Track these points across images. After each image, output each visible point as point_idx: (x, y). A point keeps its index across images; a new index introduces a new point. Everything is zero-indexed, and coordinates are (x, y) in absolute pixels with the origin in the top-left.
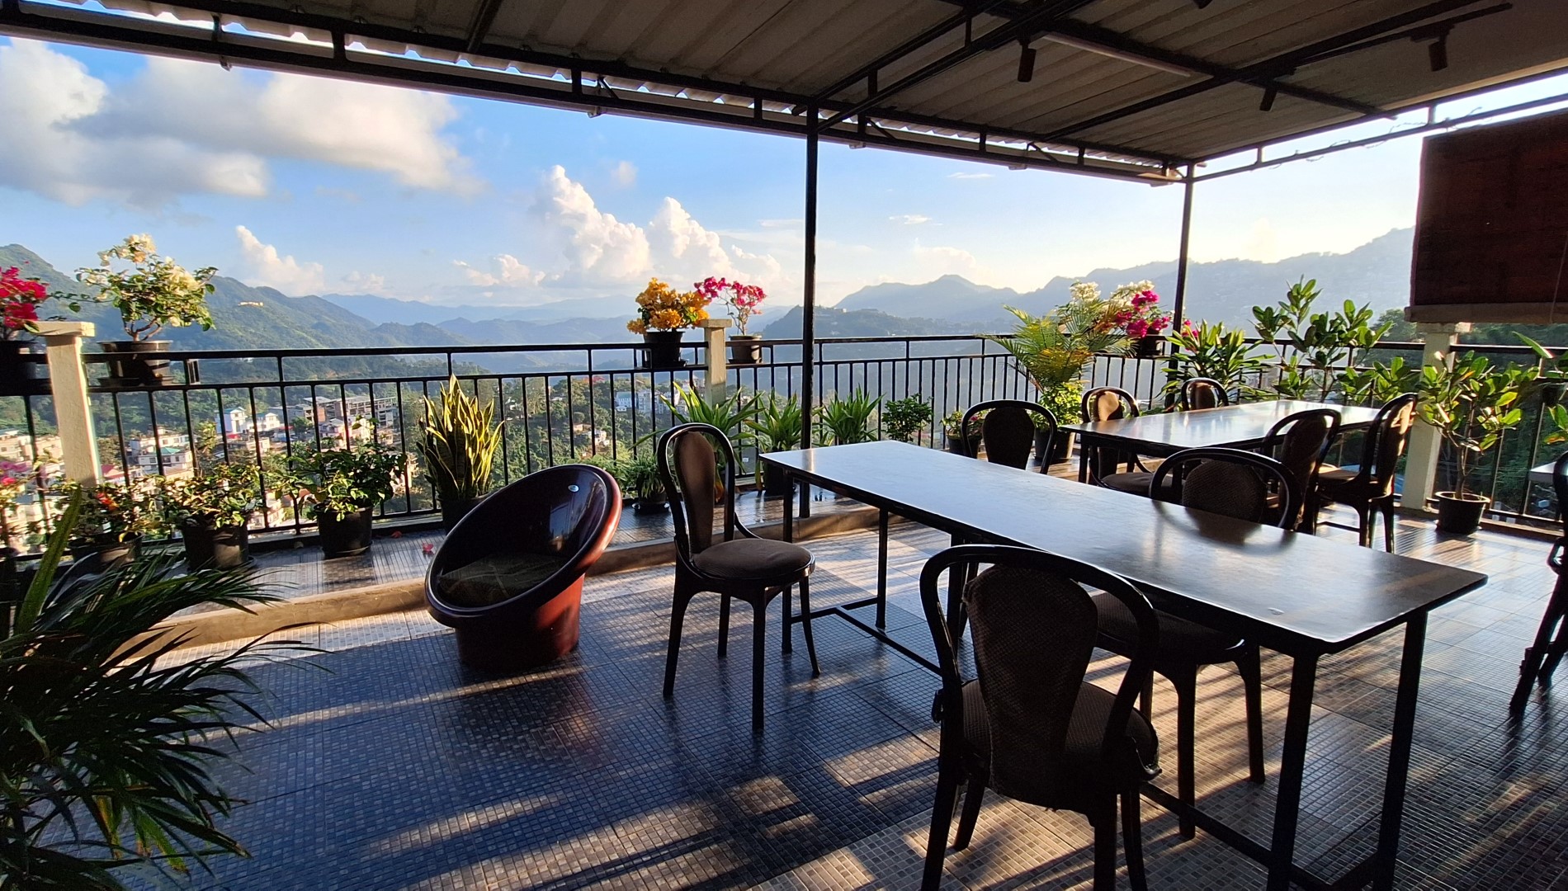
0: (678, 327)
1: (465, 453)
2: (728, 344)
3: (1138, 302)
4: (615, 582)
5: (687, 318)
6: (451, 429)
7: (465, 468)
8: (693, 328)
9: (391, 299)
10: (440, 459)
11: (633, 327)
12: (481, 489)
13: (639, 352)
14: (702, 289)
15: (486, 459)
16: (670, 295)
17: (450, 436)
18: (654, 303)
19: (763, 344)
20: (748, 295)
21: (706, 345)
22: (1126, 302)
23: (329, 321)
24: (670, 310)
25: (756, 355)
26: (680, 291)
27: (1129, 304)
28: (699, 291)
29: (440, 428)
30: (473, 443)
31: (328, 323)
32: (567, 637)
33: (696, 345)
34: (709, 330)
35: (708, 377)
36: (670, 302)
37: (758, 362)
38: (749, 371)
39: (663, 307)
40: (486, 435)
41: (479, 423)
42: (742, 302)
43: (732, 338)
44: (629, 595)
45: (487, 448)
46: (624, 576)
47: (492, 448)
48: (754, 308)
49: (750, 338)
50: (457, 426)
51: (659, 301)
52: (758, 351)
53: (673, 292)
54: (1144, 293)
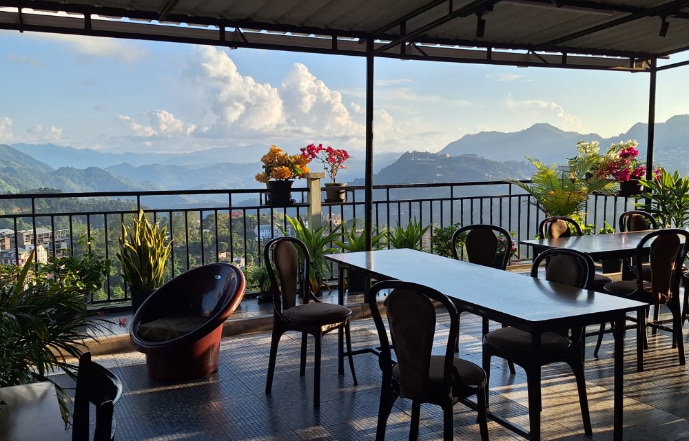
0: (289, 178)
1: (148, 260)
2: (323, 189)
3: (624, 155)
4: (242, 339)
5: (295, 172)
6: (140, 244)
7: (149, 269)
8: (299, 179)
9: (69, 147)
10: (132, 263)
11: (259, 178)
12: (157, 284)
13: (263, 195)
14: (306, 152)
15: (161, 264)
16: (284, 156)
17: (139, 249)
18: (273, 162)
19: (348, 189)
20: (337, 157)
21: (308, 190)
22: (615, 156)
23: (16, 166)
24: (284, 167)
25: (343, 196)
26: (291, 154)
27: (618, 157)
28: (304, 153)
29: (133, 242)
30: (154, 253)
31: (16, 168)
32: (211, 364)
33: (302, 190)
34: (310, 180)
35: (309, 211)
36: (284, 162)
37: (344, 201)
38: (336, 209)
39: (280, 164)
40: (162, 248)
41: (157, 241)
42: (333, 160)
43: (327, 185)
44: (251, 346)
45: (162, 256)
46: (248, 336)
47: (165, 256)
48: (341, 164)
49: (338, 185)
50: (144, 242)
51: (277, 160)
52: (344, 194)
53: (286, 155)
54: (628, 150)
